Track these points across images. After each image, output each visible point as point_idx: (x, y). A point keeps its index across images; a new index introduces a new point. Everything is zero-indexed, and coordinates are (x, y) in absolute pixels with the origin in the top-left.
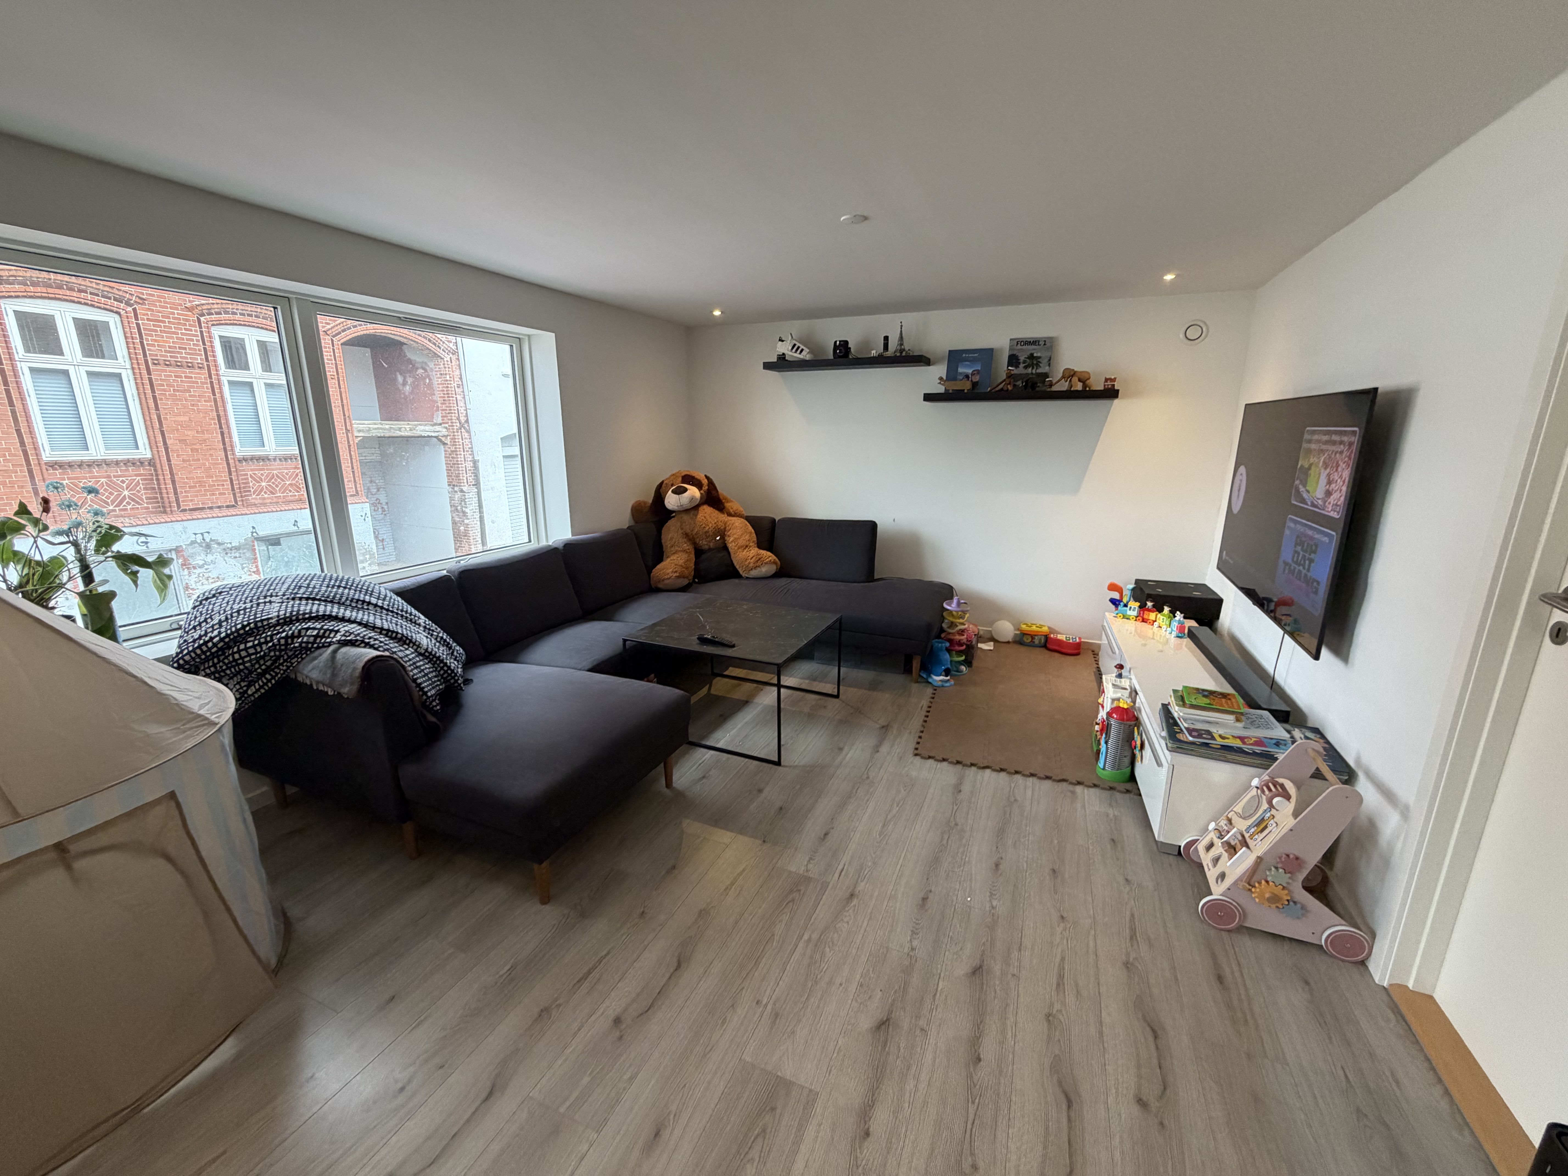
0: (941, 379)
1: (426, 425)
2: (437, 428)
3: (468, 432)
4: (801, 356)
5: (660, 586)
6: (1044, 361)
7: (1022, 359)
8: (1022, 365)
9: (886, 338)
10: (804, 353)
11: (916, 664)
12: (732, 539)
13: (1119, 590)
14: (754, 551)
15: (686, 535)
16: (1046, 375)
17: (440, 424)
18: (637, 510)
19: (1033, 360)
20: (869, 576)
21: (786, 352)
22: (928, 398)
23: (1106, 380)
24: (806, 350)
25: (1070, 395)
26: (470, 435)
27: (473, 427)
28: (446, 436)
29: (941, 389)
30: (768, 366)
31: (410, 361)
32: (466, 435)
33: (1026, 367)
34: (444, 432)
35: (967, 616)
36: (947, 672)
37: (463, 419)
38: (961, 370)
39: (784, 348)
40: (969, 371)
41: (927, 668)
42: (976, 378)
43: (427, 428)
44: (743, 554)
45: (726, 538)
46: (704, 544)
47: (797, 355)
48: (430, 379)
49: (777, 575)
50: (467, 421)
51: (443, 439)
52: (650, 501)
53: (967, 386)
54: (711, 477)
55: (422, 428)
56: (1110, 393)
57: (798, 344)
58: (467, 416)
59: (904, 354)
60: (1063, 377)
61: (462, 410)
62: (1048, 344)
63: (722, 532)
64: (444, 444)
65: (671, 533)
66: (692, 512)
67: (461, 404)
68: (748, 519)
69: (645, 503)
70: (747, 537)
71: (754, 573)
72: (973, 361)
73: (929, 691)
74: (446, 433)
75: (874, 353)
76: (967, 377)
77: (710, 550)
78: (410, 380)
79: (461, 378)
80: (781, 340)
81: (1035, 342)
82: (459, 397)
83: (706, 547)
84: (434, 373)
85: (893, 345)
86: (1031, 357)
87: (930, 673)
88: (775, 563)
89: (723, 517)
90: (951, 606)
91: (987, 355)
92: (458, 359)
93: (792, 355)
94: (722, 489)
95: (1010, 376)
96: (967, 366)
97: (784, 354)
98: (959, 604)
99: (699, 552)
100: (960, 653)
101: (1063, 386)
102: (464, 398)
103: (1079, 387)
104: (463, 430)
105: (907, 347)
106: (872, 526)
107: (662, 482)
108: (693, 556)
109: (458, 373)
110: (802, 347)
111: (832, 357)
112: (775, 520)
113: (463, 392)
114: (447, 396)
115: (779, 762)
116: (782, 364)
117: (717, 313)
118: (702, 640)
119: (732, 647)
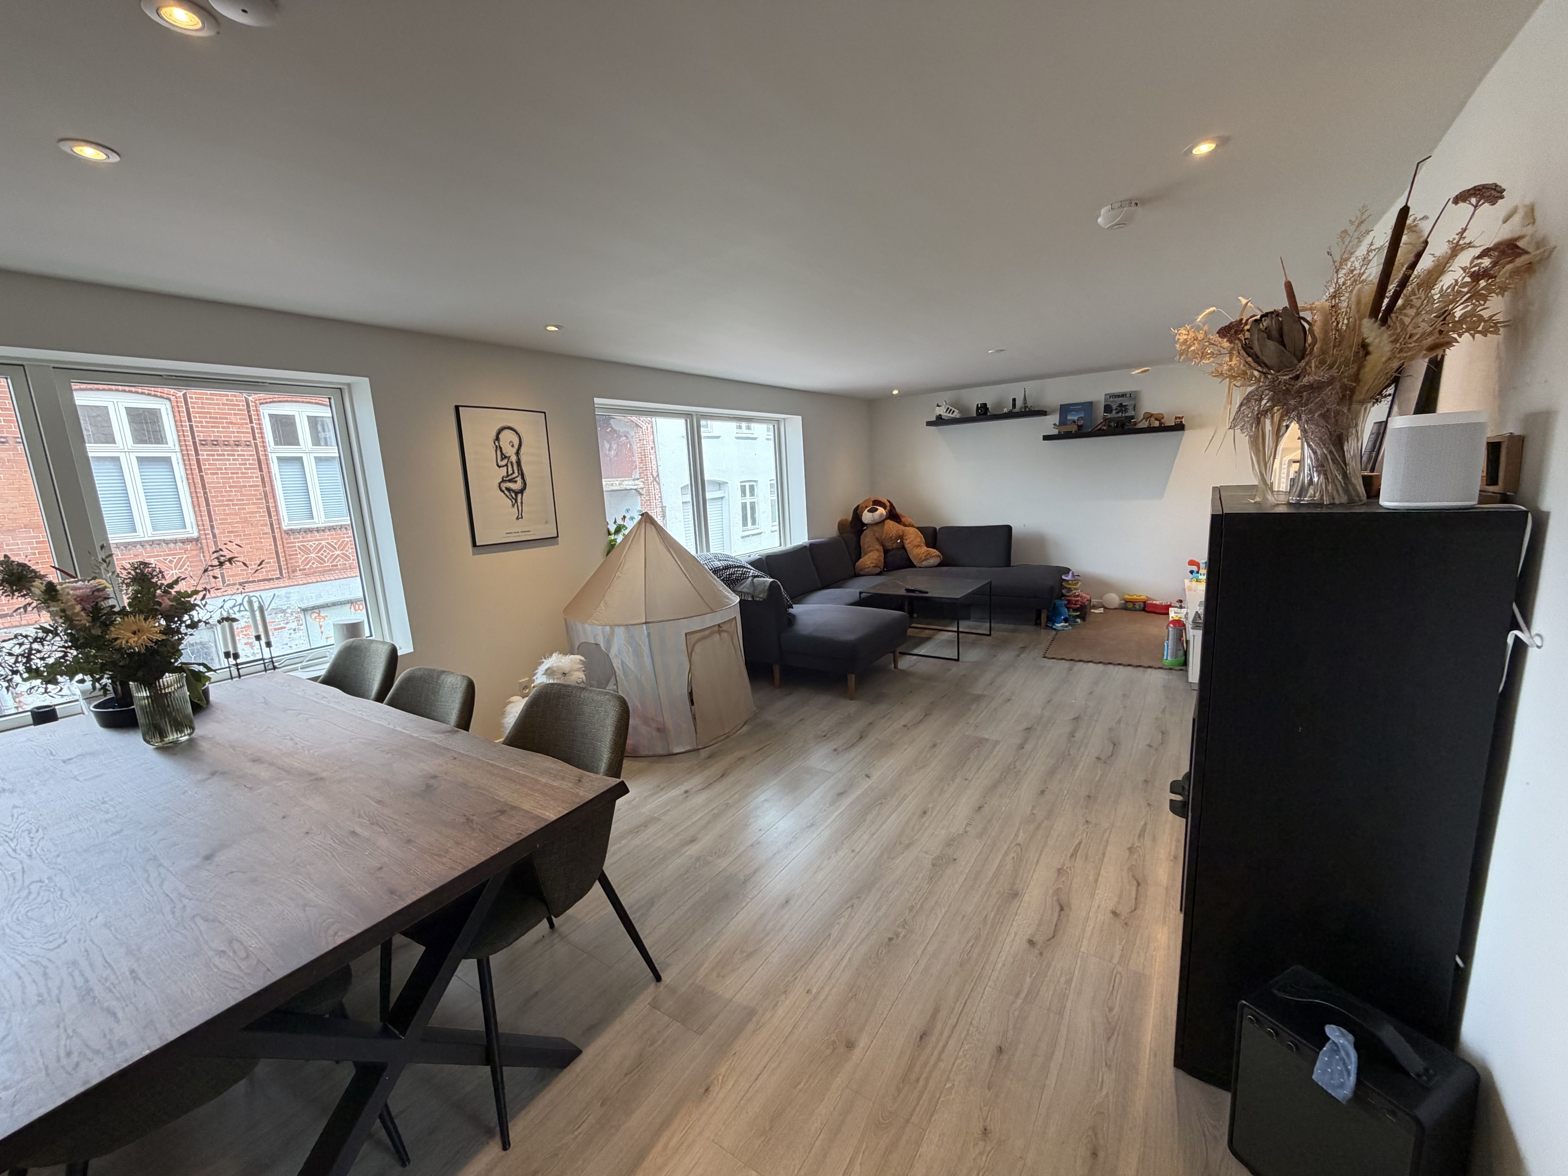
0: (1055, 425)
1: (629, 480)
2: (637, 482)
3: (659, 484)
4: (953, 416)
5: (862, 573)
6: (1131, 408)
7: (1114, 407)
8: (1114, 412)
9: (1014, 400)
10: (955, 413)
11: (1044, 616)
12: (908, 541)
13: (1198, 565)
14: (925, 549)
15: (878, 539)
16: (1133, 417)
17: (638, 479)
18: (841, 526)
19: (1122, 408)
20: (1008, 563)
21: (942, 413)
22: (1046, 438)
23: (1176, 418)
24: (957, 411)
25: (1151, 430)
26: (660, 487)
27: (663, 480)
28: (642, 489)
29: (1055, 432)
30: (929, 424)
33: (1117, 413)
34: (642, 485)
35: (1080, 583)
36: (1066, 620)
37: (655, 474)
38: (1069, 418)
39: (941, 411)
40: (1076, 418)
41: (1052, 619)
42: (1081, 423)
44: (917, 551)
45: (905, 541)
46: (889, 545)
47: (950, 415)
49: (940, 565)
50: (658, 475)
51: (641, 491)
52: (850, 519)
53: (1074, 429)
56: (1179, 427)
57: (950, 408)
58: (657, 472)
59: (1027, 409)
60: (1144, 418)
61: (654, 467)
62: (1133, 396)
63: (902, 537)
64: (641, 494)
65: (867, 538)
66: (880, 525)
67: (654, 462)
68: (919, 529)
69: (847, 520)
70: (919, 540)
71: (925, 563)
72: (1077, 411)
73: (1054, 632)
75: (1005, 410)
76: (1074, 422)
78: (614, 446)
79: (654, 442)
80: (938, 406)
81: (1123, 395)
82: (653, 457)
83: (890, 548)
84: (634, 439)
85: (1019, 404)
86: (1121, 405)
87: (1054, 622)
88: (939, 556)
89: (901, 527)
90: (1069, 577)
91: (1088, 406)
92: (652, 427)
93: (946, 415)
95: (1105, 419)
96: (1073, 415)
97: (940, 415)
98: (1073, 575)
99: (886, 551)
100: (1075, 610)
101: (1144, 424)
102: (656, 457)
103: (1157, 424)
104: (655, 483)
105: (1029, 404)
106: (1008, 529)
107: (858, 506)
108: (882, 553)
109: (651, 438)
110: (953, 409)
111: (975, 415)
112: (936, 529)
113: (655, 452)
114: (644, 456)
115: (958, 660)
116: (940, 421)
117: (895, 392)
118: (908, 590)
119: (927, 593)
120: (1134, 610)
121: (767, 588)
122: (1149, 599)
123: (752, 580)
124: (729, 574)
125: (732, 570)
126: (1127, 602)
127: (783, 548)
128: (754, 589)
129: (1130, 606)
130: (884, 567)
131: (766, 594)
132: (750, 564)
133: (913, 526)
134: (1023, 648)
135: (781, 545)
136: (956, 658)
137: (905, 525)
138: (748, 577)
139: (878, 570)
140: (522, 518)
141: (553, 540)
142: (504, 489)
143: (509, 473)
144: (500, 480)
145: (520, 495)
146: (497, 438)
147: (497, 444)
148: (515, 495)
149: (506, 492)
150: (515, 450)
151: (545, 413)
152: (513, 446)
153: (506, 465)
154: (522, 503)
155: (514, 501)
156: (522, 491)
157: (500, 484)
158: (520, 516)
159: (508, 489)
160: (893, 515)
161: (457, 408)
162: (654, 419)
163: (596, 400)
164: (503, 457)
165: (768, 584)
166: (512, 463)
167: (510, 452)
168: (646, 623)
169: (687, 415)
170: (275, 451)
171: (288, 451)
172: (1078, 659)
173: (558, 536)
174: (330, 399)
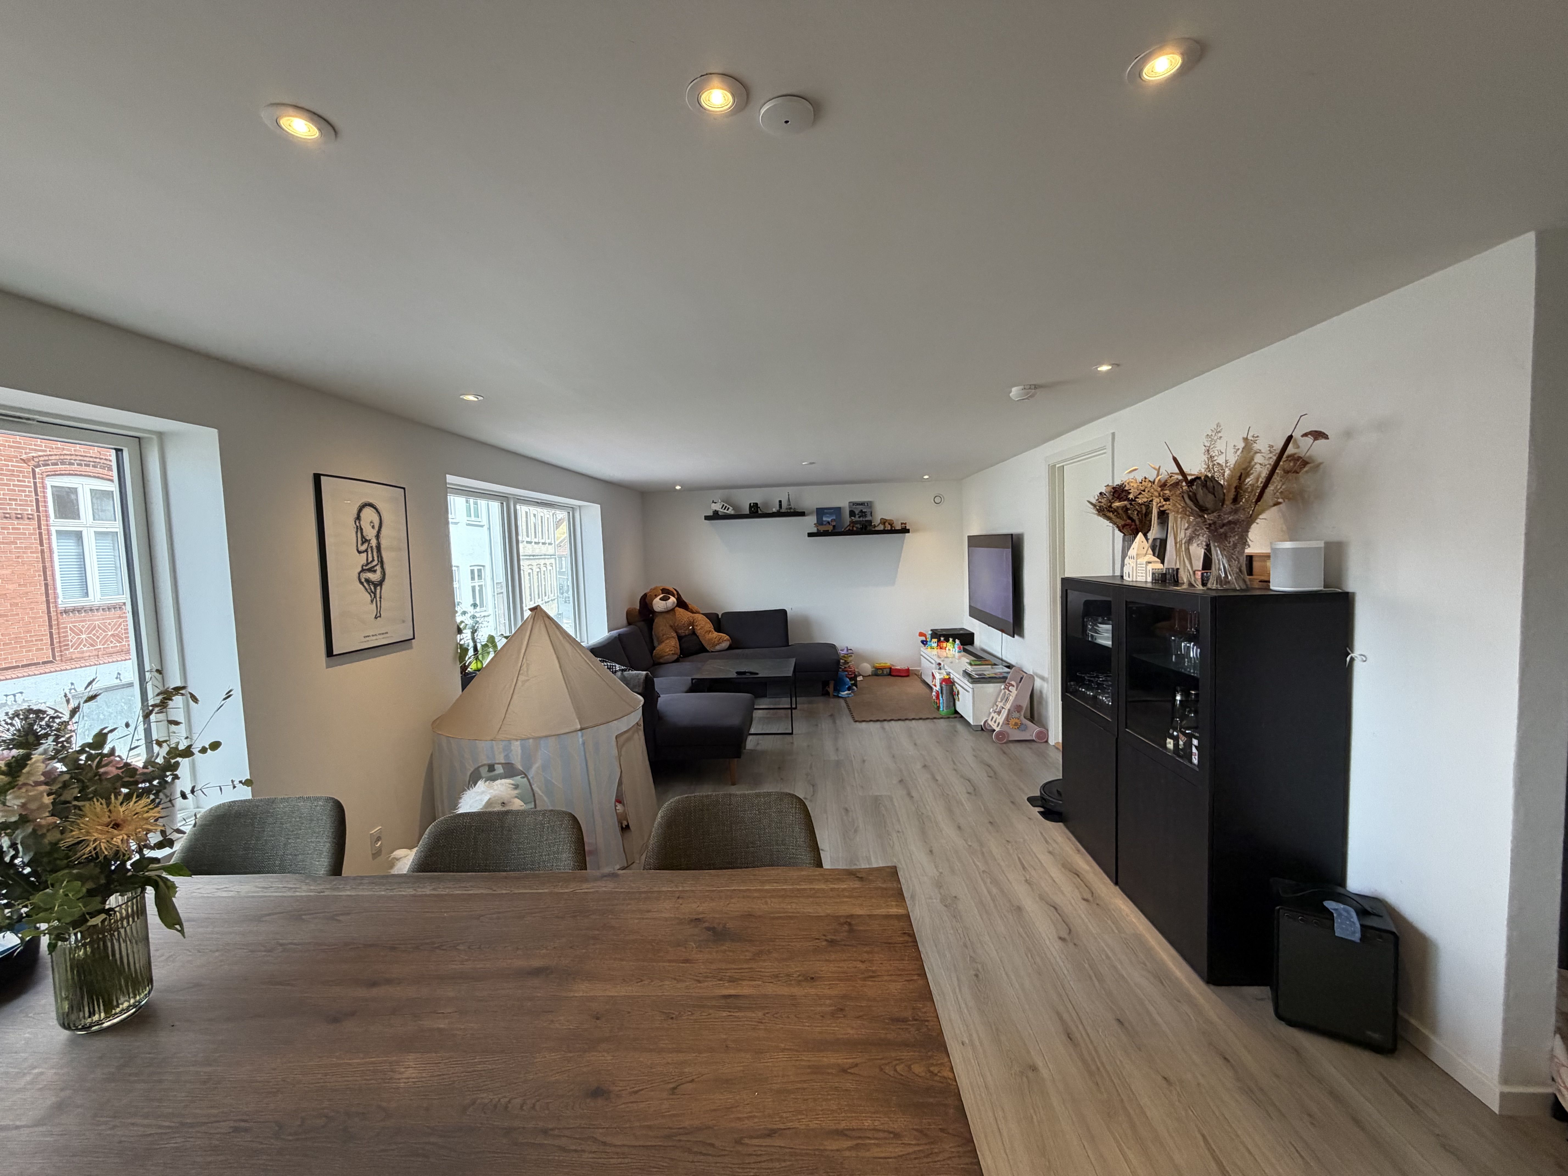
0: (814, 524)
4: (728, 512)
6: (868, 514)
7: (857, 512)
8: (857, 516)
9: (780, 502)
10: (730, 510)
11: (831, 687)
12: (699, 628)
13: (925, 635)
14: (716, 634)
15: (671, 626)
16: (870, 522)
19: (863, 514)
20: (787, 643)
21: (717, 509)
22: (810, 535)
23: (902, 524)
24: (731, 508)
25: (884, 532)
29: (815, 530)
30: (707, 518)
33: (859, 517)
38: (824, 519)
39: (717, 507)
40: (829, 520)
41: (837, 689)
42: (834, 523)
45: (695, 627)
46: (682, 632)
47: (725, 511)
53: (830, 528)
56: (905, 530)
57: (725, 505)
59: (791, 510)
60: (881, 523)
62: (869, 505)
63: (692, 623)
66: (671, 613)
72: (831, 514)
73: (843, 700)
75: (774, 510)
76: (829, 522)
77: (686, 636)
80: (714, 502)
81: (862, 504)
83: (683, 634)
85: (784, 505)
86: (861, 511)
87: (840, 692)
91: (838, 510)
93: (722, 511)
95: (852, 522)
96: (828, 517)
97: (716, 511)
99: (680, 638)
100: (850, 679)
101: (881, 528)
103: (889, 527)
105: (792, 506)
106: (784, 612)
110: (728, 506)
111: (748, 513)
112: (718, 615)
116: (716, 516)
117: (678, 487)
118: (738, 673)
119: (757, 674)
120: (882, 675)
122: (893, 665)
126: (877, 669)
129: (880, 672)
130: (681, 654)
131: (641, 688)
133: (699, 613)
136: (792, 732)
137: (693, 612)
139: (676, 657)
140: (380, 616)
141: (405, 643)
142: (363, 580)
143: (369, 561)
144: (360, 569)
145: (379, 588)
146: (358, 518)
147: (358, 524)
148: (374, 587)
149: (365, 584)
150: (375, 532)
151: (404, 488)
152: (373, 527)
153: (366, 551)
154: (381, 598)
155: (372, 595)
156: (380, 583)
157: (359, 574)
158: (378, 615)
159: (368, 581)
160: (681, 604)
161: (317, 478)
163: (450, 479)
164: (365, 540)
165: (643, 677)
166: (372, 547)
167: (370, 533)
168: (581, 729)
169: (503, 498)
170: (56, 524)
171: (69, 525)
173: (414, 638)
174: (118, 451)
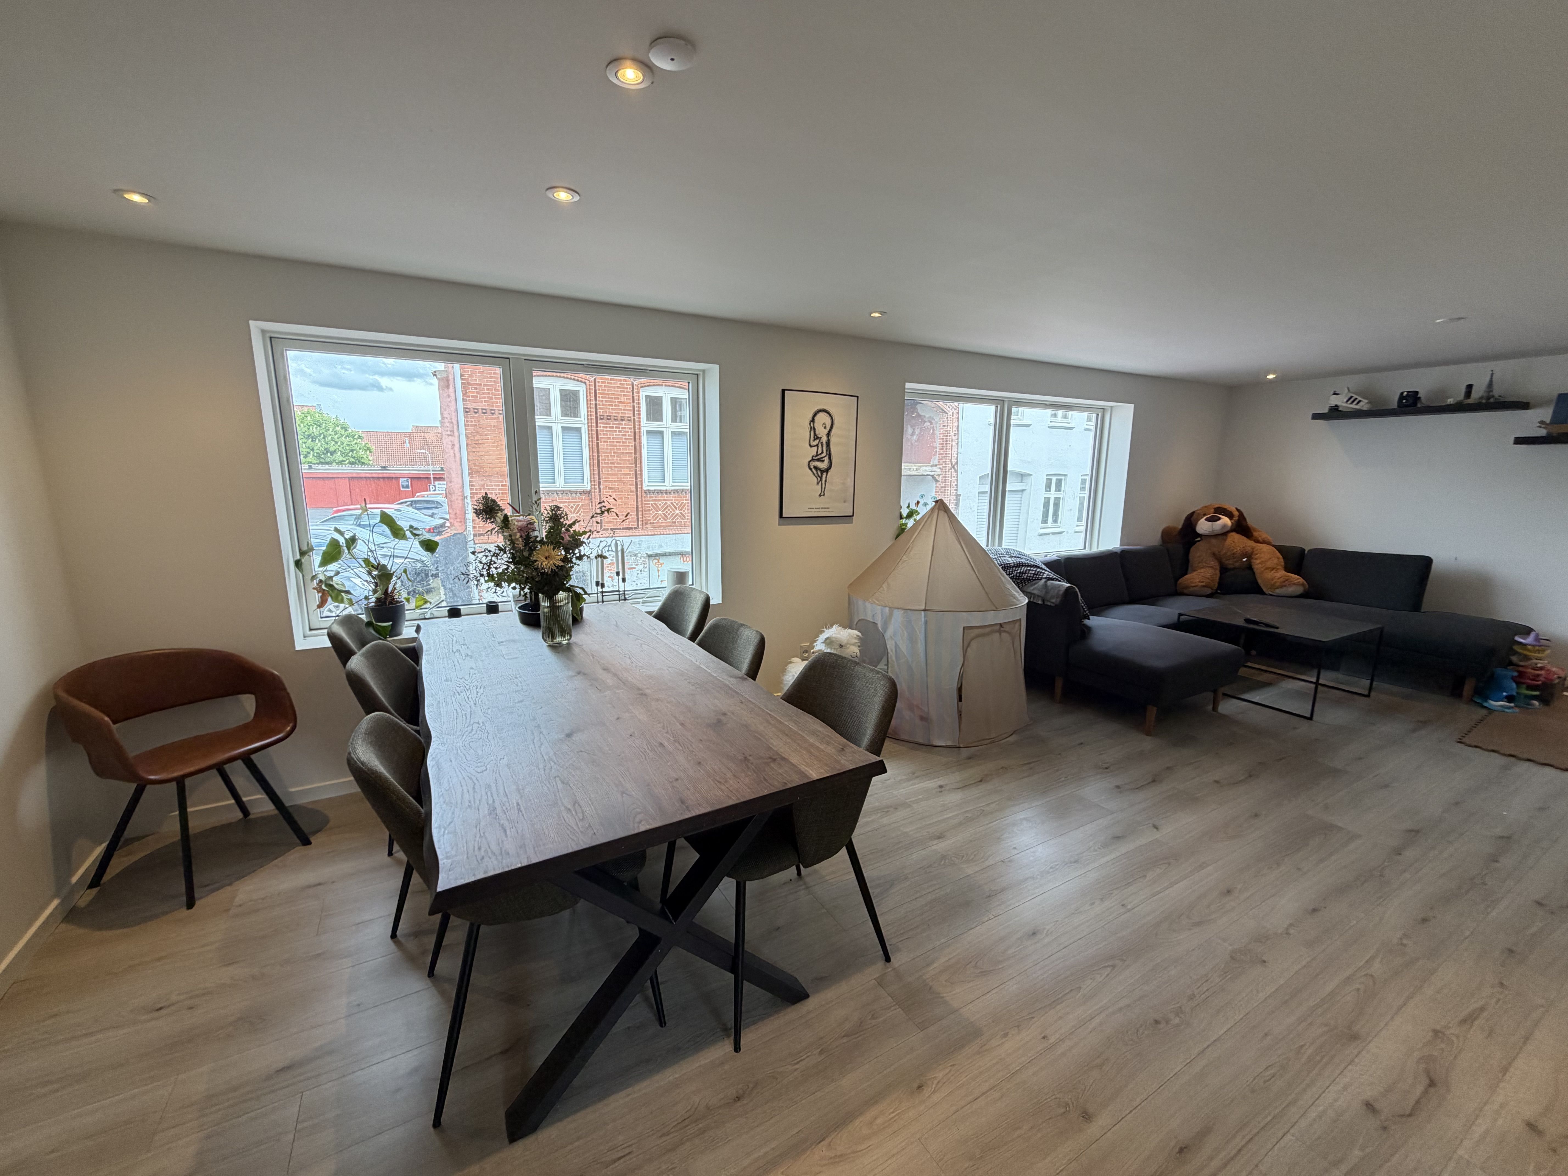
0: (1542, 422)
1: (927, 466)
2: (935, 468)
3: (956, 471)
4: (1357, 407)
5: (1185, 591)
10: (1362, 404)
11: (1468, 688)
12: (1258, 561)
14: (1282, 573)
15: (1214, 555)
17: (936, 465)
18: (1167, 534)
20: (1417, 606)
21: (1338, 403)
22: (1520, 441)
24: (1365, 401)
26: (957, 475)
27: (961, 468)
28: (939, 475)
29: (1541, 432)
30: (1316, 416)
31: (919, 416)
32: (954, 474)
34: (939, 471)
35: (1548, 652)
36: (1510, 699)
37: (954, 461)
39: (1339, 401)
41: (1483, 693)
43: (927, 469)
44: (1269, 575)
46: (1230, 563)
47: (1353, 406)
48: (934, 430)
49: (1305, 595)
50: (957, 463)
51: (937, 477)
52: (1180, 527)
54: (1242, 510)
55: (924, 468)
57: (1355, 396)
58: (957, 459)
59: (1492, 400)
61: (955, 454)
63: (1250, 556)
64: (937, 481)
65: (1199, 552)
67: (955, 449)
69: (1175, 528)
70: (1276, 561)
71: (1278, 591)
73: (1484, 712)
74: (940, 473)
75: (1450, 401)
77: (1234, 569)
78: (917, 431)
79: (958, 428)
80: (1335, 394)
82: (954, 444)
83: (1232, 566)
84: (938, 425)
85: (1478, 392)
87: (1486, 698)
88: (1303, 585)
89: (1250, 543)
90: (1528, 640)
92: (958, 413)
93: (1347, 406)
94: (1251, 522)
97: (1336, 406)
98: (1537, 639)
99: (1224, 570)
100: (1532, 688)
102: (957, 444)
104: (953, 470)
105: (1498, 393)
106: (1427, 562)
107: (1193, 513)
108: (1218, 572)
109: (956, 424)
110: (1360, 398)
111: (1396, 407)
112: (1304, 550)
113: (958, 439)
114: (945, 443)
115: (1311, 718)
116: (1335, 413)
117: (1271, 377)
118: (1248, 621)
119: (1277, 628)
121: (1061, 593)
123: (1046, 582)
124: (1020, 573)
125: (1023, 569)
127: (1087, 551)
128: (1047, 593)
130: (1218, 589)
131: (1059, 600)
132: (1045, 564)
133: (1269, 543)
134: (1424, 724)
135: (1085, 548)
136: (1308, 715)
137: (1257, 541)
138: (1041, 579)
139: (1209, 591)
140: (824, 495)
141: (848, 518)
142: (812, 467)
143: (819, 453)
144: (810, 459)
145: (825, 474)
146: (813, 420)
147: (812, 425)
148: (821, 473)
149: (813, 470)
150: (826, 431)
151: (857, 397)
152: (825, 428)
153: (817, 445)
154: (826, 481)
155: (819, 479)
156: (827, 470)
157: (809, 462)
158: (822, 494)
159: (816, 468)
160: (1242, 527)
161: (783, 391)
162: (961, 405)
163: (908, 385)
164: (816, 437)
165: (1063, 589)
166: (822, 443)
167: (822, 432)
168: (925, 610)
169: (998, 402)
170: (646, 425)
171: (654, 426)
172: (1525, 756)
173: (853, 516)
174: (689, 383)
